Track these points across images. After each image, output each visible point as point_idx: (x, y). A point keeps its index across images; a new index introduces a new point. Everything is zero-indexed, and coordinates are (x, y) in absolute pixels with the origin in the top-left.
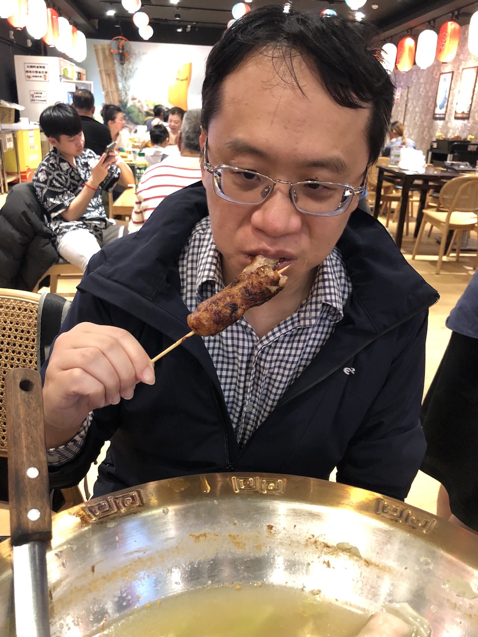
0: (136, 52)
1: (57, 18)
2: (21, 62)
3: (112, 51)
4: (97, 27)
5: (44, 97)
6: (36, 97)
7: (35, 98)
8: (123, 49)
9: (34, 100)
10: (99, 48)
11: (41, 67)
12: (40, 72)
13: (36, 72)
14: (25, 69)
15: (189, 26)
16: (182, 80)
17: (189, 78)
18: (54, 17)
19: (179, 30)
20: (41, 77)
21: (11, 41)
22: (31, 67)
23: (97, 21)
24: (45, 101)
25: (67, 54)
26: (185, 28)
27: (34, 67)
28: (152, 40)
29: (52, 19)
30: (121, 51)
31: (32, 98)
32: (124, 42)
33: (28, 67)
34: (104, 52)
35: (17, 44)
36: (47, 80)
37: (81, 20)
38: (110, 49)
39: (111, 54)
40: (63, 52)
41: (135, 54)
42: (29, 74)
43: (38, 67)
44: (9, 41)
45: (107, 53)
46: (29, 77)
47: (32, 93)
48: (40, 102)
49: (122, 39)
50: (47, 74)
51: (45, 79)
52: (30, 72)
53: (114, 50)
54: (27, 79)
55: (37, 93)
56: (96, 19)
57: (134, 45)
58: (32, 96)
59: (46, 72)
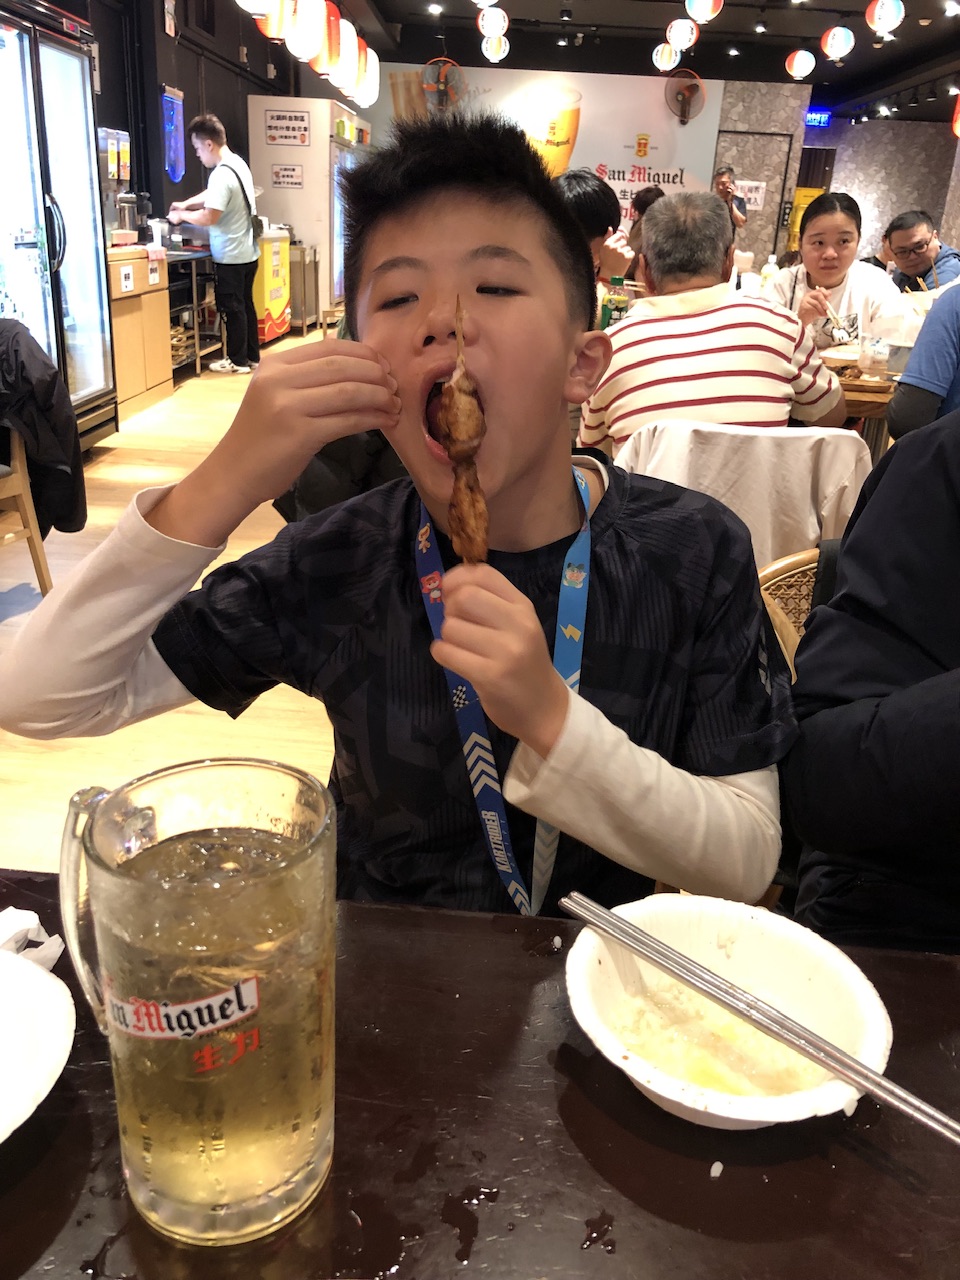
0: (471, 88)
1: (337, 20)
2: (261, 108)
3: (425, 86)
4: (398, 39)
5: (298, 177)
6: (284, 176)
7: (282, 179)
8: (446, 83)
9: (280, 183)
10: (400, 80)
11: (296, 118)
12: (294, 129)
13: (288, 128)
14: (266, 122)
15: (580, 35)
16: (558, 144)
17: (571, 141)
18: (332, 18)
19: (562, 43)
20: (295, 137)
21: (241, 67)
22: (279, 118)
23: (400, 26)
24: (300, 184)
25: (345, 92)
26: (571, 38)
27: (284, 118)
28: (505, 64)
29: (329, 22)
30: (442, 87)
31: (275, 179)
32: (450, 68)
33: (272, 118)
34: (408, 90)
35: (252, 74)
36: (307, 143)
37: (375, 26)
38: (421, 83)
39: (422, 91)
40: (337, 86)
41: (469, 92)
42: (273, 132)
43: (290, 118)
44: (236, 66)
45: (414, 90)
46: (274, 138)
47: (277, 169)
48: (290, 186)
49: (445, 62)
50: (306, 133)
51: (303, 142)
52: (276, 128)
53: (429, 83)
54: (270, 142)
55: (285, 170)
56: (399, 23)
57: (471, 75)
58: (277, 174)
59: (305, 129)
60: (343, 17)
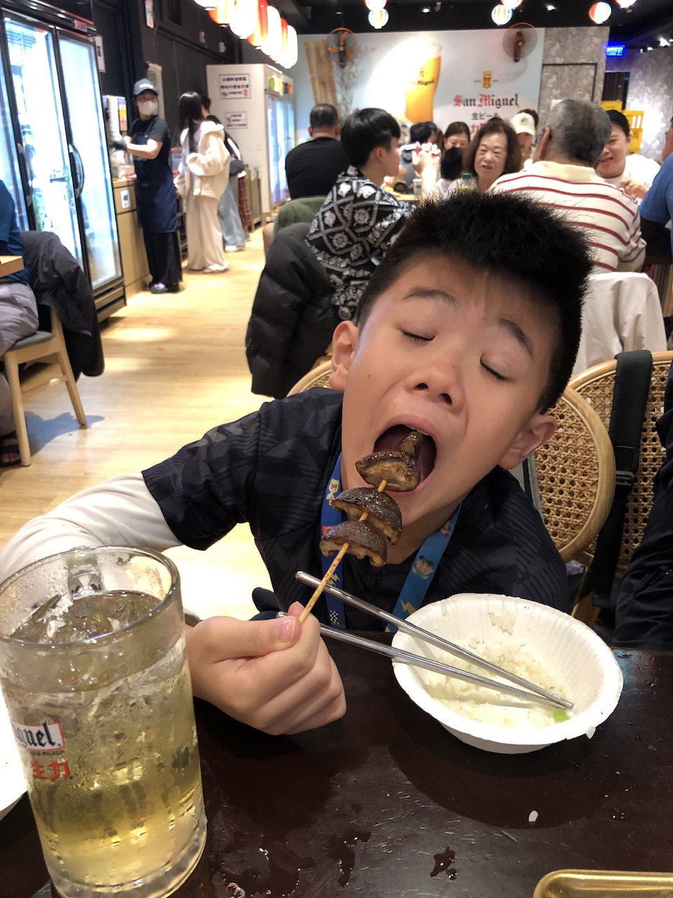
0: (363, 48)
1: (266, 7)
2: (216, 74)
3: (330, 49)
4: (310, 17)
5: (244, 120)
6: (234, 121)
7: (233, 123)
8: (345, 45)
9: (231, 126)
10: (312, 46)
11: (240, 79)
12: (239, 87)
13: (235, 86)
14: (220, 82)
15: (439, 4)
16: (426, 84)
17: (435, 80)
18: (262, 6)
19: (426, 10)
20: (240, 93)
21: (201, 46)
22: (228, 79)
23: (309, 8)
24: (245, 125)
25: (273, 58)
26: (432, 6)
27: (232, 79)
28: (386, 29)
29: (260, 9)
30: (342, 49)
31: (228, 123)
32: (346, 35)
33: (224, 80)
34: (318, 53)
35: (209, 50)
36: (248, 96)
37: (292, 9)
38: (327, 47)
39: (328, 54)
40: (267, 54)
41: (361, 51)
42: (225, 90)
43: (236, 79)
44: (197, 45)
45: (323, 52)
46: (225, 94)
47: (228, 115)
48: (238, 127)
49: (344, 31)
50: (248, 89)
51: (246, 95)
52: (227, 87)
53: (333, 48)
54: (223, 97)
55: (235, 116)
56: (309, 5)
57: (362, 39)
58: (229, 119)
59: (247, 86)
60: (269, 5)
